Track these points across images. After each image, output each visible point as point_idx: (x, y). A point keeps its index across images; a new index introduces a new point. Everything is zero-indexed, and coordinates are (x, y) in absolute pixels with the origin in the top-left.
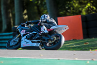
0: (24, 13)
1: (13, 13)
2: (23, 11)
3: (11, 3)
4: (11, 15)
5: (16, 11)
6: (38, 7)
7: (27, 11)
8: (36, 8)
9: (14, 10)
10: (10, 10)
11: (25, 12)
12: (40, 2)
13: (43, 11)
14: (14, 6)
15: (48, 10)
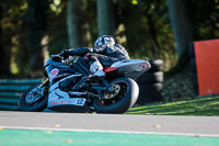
0: (117, 33)
1: (95, 31)
2: (117, 27)
3: (88, 9)
4: (88, 36)
5: (100, 26)
6: (149, 17)
7: (125, 26)
8: (145, 20)
9: (96, 25)
10: (87, 26)
11: (121, 28)
12: (153, 7)
13: (160, 27)
14: (95, 16)
15: (173, 24)
